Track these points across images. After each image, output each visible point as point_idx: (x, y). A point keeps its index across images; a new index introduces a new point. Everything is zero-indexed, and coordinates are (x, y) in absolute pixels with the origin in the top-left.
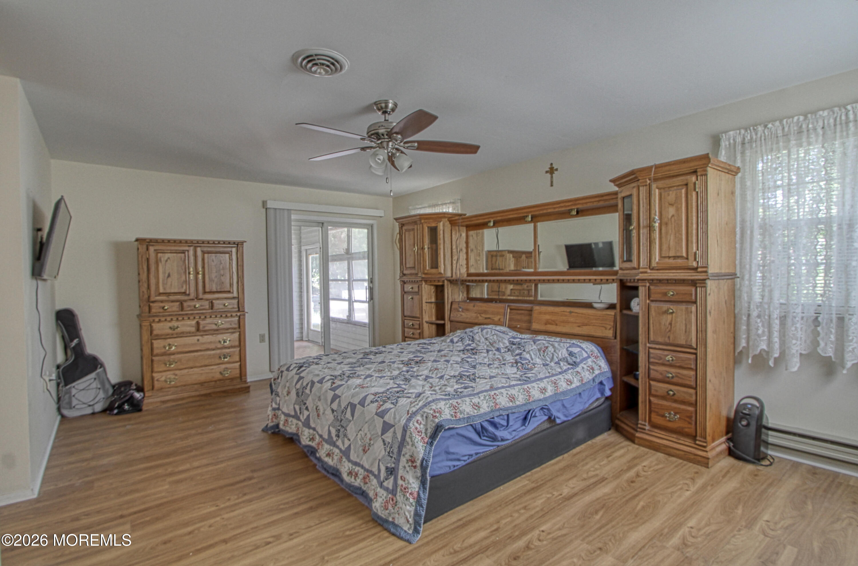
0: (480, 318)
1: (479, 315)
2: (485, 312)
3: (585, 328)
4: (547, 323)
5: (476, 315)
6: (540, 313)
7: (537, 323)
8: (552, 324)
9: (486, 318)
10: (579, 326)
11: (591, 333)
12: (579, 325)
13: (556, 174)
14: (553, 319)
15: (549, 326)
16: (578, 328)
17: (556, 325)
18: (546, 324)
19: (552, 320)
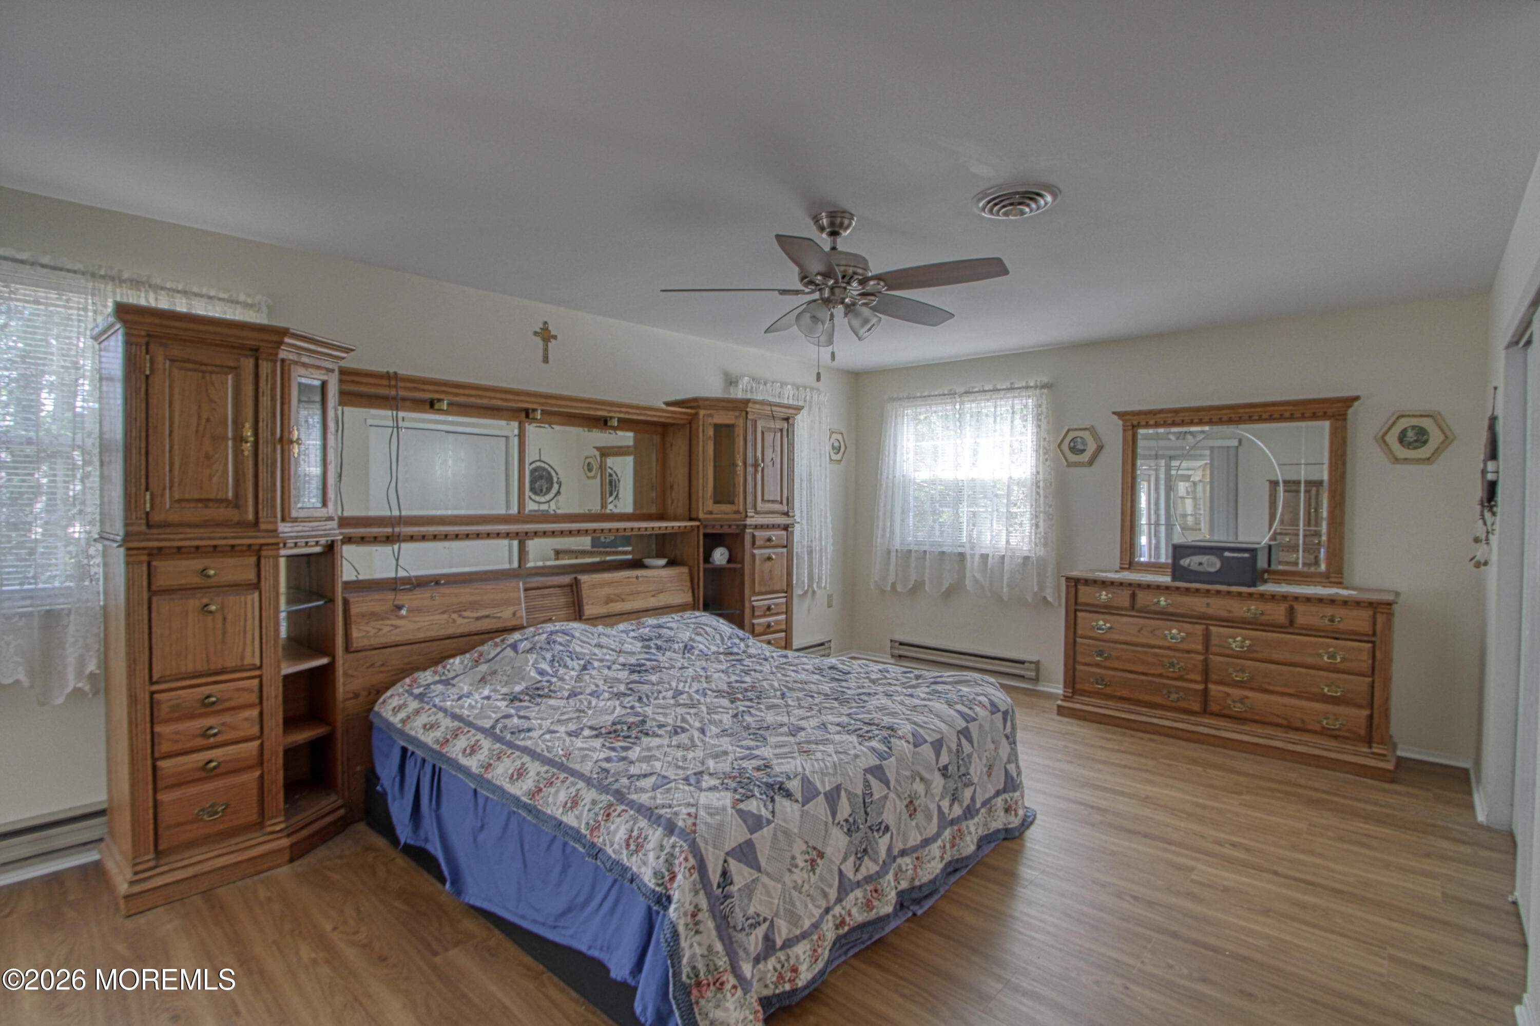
0: (460, 621)
1: (455, 616)
2: (473, 605)
3: (661, 596)
4: (608, 601)
5: (445, 616)
6: (594, 586)
7: (592, 604)
8: (617, 601)
9: (478, 619)
10: (653, 596)
11: (668, 602)
12: (653, 593)
13: (552, 344)
14: (616, 592)
15: (612, 605)
16: (653, 599)
17: (623, 600)
18: (607, 603)
19: (615, 595)
